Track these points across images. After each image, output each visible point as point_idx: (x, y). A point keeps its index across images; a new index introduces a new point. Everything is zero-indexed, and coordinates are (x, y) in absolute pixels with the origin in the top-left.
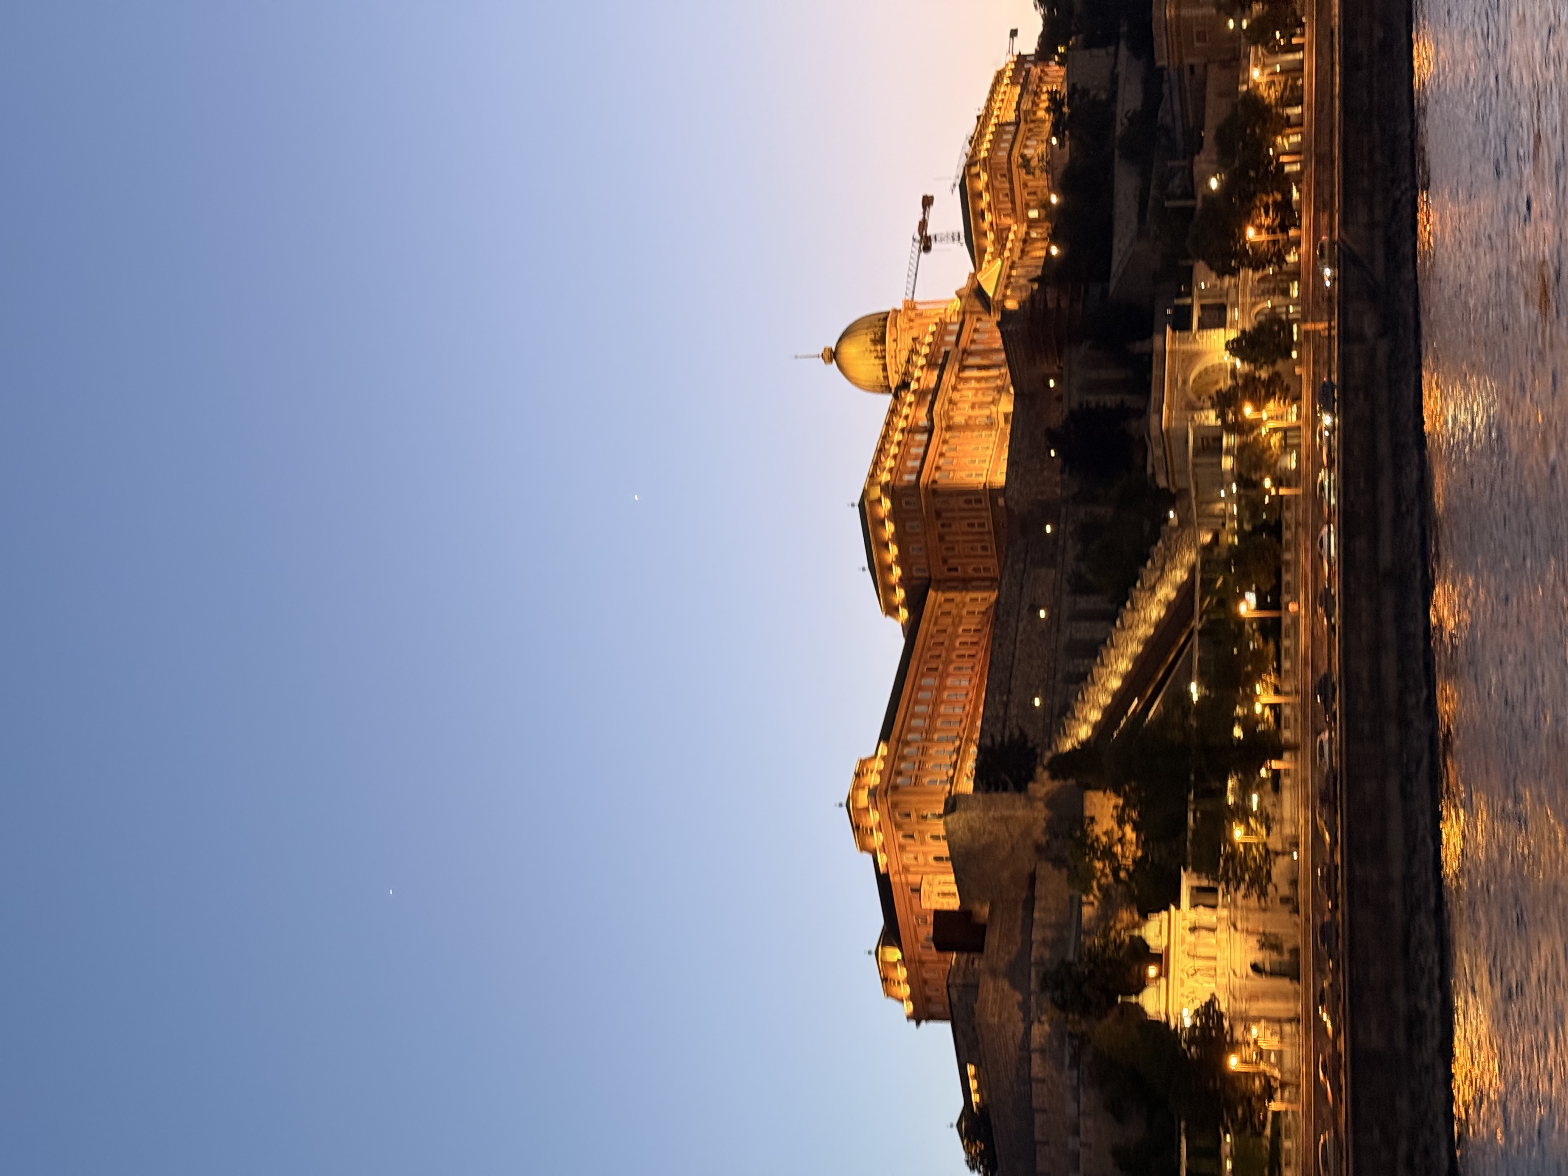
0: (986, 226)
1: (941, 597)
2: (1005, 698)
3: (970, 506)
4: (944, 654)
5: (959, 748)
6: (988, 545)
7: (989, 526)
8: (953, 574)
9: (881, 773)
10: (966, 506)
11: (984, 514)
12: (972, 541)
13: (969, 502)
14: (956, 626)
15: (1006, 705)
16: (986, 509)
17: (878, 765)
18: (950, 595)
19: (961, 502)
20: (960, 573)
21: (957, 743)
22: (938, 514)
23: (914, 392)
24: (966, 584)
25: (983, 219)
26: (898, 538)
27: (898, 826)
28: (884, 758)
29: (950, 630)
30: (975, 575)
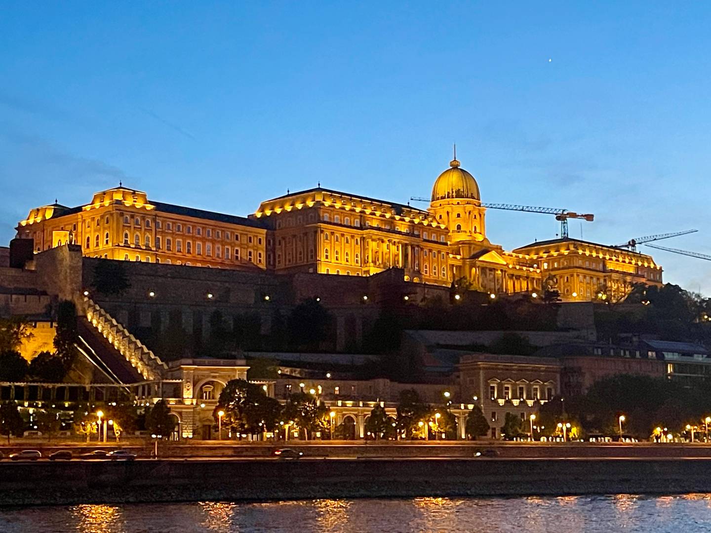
0: (541, 254)
1: (263, 237)
2: (169, 275)
3: (309, 252)
4: (219, 239)
5: (151, 250)
6: (291, 263)
7: (299, 263)
8: (277, 243)
9: (133, 206)
10: (309, 250)
11: (305, 260)
12: (293, 254)
13: (312, 251)
14: (241, 246)
15: (165, 276)
16: (307, 262)
17: (139, 204)
18: (264, 242)
19: (311, 247)
20: (278, 246)
21: (154, 249)
22: (306, 234)
23: (394, 218)
24: (271, 251)
25: (544, 253)
26: (295, 211)
27: (102, 217)
28: (144, 208)
29: (238, 242)
30: (277, 256)
